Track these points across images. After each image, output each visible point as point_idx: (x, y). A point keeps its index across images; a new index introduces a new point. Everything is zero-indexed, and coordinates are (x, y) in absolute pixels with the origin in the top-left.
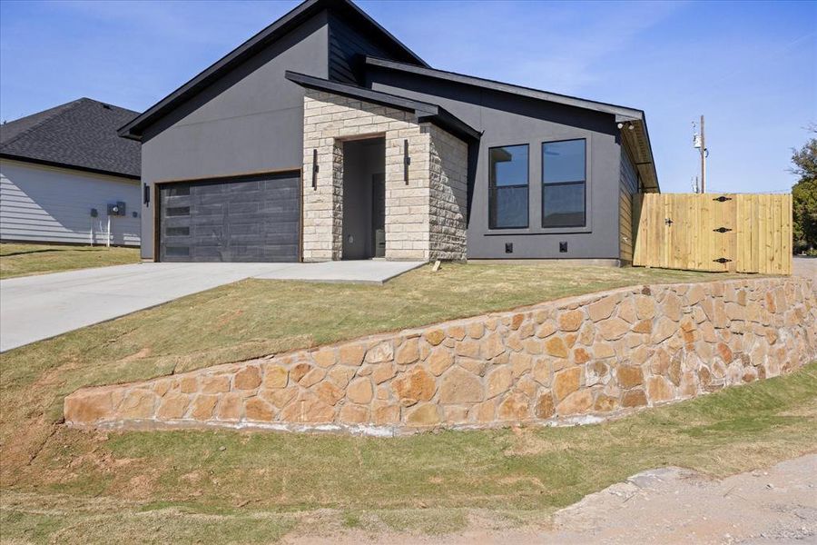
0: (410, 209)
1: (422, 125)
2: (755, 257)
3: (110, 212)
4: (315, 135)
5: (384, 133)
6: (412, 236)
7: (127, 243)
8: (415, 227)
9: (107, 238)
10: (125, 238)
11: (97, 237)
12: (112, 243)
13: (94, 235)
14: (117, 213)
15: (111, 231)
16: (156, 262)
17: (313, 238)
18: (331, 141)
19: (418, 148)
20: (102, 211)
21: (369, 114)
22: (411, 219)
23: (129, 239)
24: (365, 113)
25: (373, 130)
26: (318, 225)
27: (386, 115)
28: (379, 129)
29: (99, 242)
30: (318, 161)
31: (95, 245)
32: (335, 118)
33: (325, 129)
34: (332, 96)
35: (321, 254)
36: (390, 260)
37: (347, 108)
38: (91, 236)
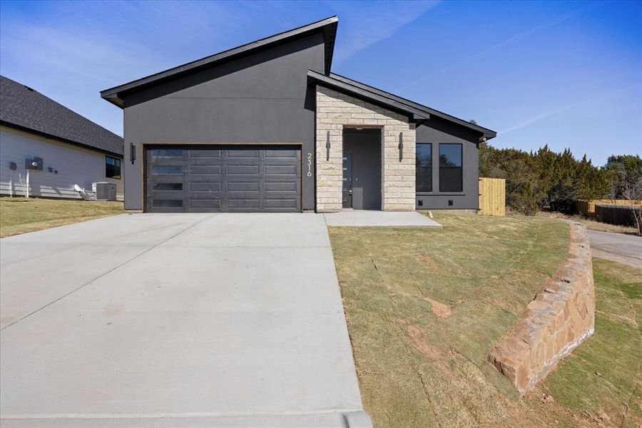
0: (403, 178)
1: (411, 124)
2: (491, 208)
3: (29, 166)
4: (327, 121)
5: (383, 126)
6: (404, 195)
7: (43, 195)
8: (406, 190)
9: (26, 190)
10: (42, 190)
11: (16, 189)
12: (31, 194)
13: (13, 186)
14: (35, 168)
15: (29, 184)
16: (144, 212)
17: (325, 195)
18: (341, 127)
19: (409, 138)
20: (21, 164)
21: (372, 111)
22: (403, 184)
23: (45, 190)
24: (368, 111)
25: (374, 123)
26: (330, 186)
27: (385, 114)
28: (380, 123)
29: (17, 193)
30: (330, 140)
31: (14, 196)
32: (344, 111)
33: (336, 118)
34: (341, 95)
35: (333, 206)
36: (388, 210)
37: (354, 105)
38: (10, 188)
